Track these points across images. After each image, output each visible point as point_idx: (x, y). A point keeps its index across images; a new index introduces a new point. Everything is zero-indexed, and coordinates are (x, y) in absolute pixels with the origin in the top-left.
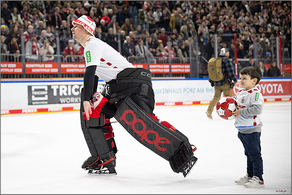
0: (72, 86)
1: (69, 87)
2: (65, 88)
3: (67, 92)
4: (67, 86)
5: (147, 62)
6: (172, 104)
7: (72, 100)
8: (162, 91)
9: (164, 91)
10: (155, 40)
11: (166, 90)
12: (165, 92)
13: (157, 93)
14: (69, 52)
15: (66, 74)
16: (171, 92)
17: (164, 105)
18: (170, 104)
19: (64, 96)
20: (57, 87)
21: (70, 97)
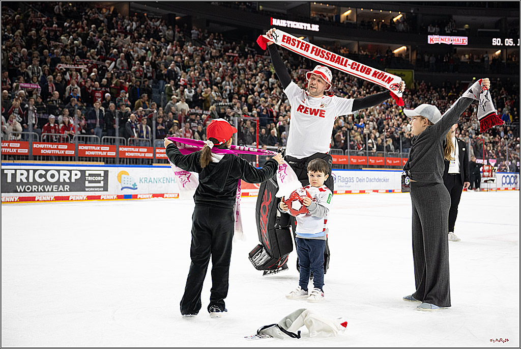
0: (35, 171)
1: (31, 172)
2: (25, 173)
3: (27, 178)
4: (28, 171)
5: (152, 146)
6: (173, 196)
7: (35, 188)
8: (162, 180)
9: (163, 180)
10: (170, 120)
11: (167, 179)
12: (165, 182)
13: (155, 182)
14: (49, 129)
15: (40, 156)
16: (173, 181)
17: (163, 197)
18: (171, 196)
19: (22, 183)
20: (13, 172)
21: (31, 184)
